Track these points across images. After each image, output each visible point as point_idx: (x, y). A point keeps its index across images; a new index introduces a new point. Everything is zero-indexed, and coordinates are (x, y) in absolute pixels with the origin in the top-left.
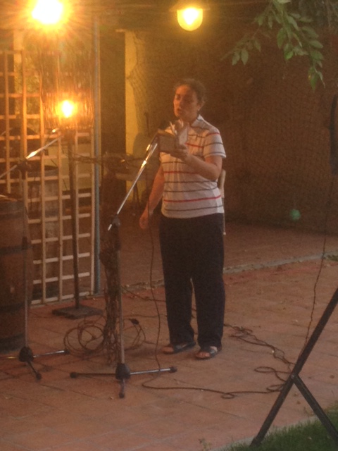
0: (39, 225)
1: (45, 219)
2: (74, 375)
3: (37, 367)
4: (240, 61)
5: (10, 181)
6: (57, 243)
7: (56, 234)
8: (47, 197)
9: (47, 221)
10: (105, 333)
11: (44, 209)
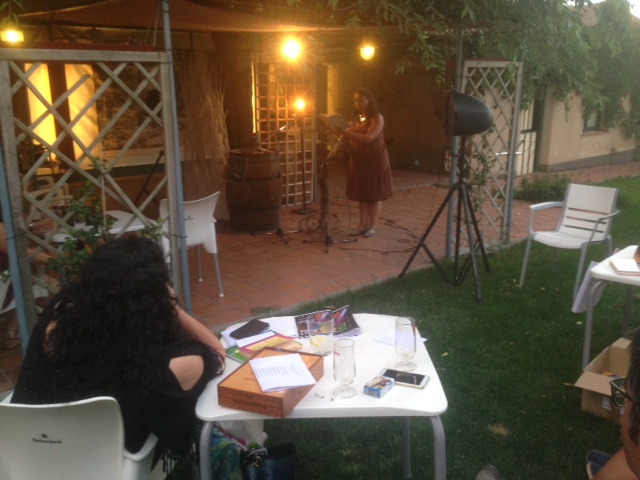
0: (285, 166)
1: (288, 163)
2: (304, 242)
3: (285, 238)
4: (400, 73)
5: (270, 143)
6: (294, 176)
7: (294, 171)
8: (289, 151)
9: (288, 164)
10: (320, 222)
11: (287, 157)
